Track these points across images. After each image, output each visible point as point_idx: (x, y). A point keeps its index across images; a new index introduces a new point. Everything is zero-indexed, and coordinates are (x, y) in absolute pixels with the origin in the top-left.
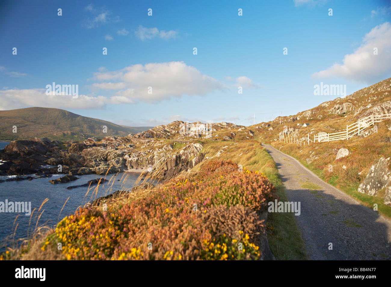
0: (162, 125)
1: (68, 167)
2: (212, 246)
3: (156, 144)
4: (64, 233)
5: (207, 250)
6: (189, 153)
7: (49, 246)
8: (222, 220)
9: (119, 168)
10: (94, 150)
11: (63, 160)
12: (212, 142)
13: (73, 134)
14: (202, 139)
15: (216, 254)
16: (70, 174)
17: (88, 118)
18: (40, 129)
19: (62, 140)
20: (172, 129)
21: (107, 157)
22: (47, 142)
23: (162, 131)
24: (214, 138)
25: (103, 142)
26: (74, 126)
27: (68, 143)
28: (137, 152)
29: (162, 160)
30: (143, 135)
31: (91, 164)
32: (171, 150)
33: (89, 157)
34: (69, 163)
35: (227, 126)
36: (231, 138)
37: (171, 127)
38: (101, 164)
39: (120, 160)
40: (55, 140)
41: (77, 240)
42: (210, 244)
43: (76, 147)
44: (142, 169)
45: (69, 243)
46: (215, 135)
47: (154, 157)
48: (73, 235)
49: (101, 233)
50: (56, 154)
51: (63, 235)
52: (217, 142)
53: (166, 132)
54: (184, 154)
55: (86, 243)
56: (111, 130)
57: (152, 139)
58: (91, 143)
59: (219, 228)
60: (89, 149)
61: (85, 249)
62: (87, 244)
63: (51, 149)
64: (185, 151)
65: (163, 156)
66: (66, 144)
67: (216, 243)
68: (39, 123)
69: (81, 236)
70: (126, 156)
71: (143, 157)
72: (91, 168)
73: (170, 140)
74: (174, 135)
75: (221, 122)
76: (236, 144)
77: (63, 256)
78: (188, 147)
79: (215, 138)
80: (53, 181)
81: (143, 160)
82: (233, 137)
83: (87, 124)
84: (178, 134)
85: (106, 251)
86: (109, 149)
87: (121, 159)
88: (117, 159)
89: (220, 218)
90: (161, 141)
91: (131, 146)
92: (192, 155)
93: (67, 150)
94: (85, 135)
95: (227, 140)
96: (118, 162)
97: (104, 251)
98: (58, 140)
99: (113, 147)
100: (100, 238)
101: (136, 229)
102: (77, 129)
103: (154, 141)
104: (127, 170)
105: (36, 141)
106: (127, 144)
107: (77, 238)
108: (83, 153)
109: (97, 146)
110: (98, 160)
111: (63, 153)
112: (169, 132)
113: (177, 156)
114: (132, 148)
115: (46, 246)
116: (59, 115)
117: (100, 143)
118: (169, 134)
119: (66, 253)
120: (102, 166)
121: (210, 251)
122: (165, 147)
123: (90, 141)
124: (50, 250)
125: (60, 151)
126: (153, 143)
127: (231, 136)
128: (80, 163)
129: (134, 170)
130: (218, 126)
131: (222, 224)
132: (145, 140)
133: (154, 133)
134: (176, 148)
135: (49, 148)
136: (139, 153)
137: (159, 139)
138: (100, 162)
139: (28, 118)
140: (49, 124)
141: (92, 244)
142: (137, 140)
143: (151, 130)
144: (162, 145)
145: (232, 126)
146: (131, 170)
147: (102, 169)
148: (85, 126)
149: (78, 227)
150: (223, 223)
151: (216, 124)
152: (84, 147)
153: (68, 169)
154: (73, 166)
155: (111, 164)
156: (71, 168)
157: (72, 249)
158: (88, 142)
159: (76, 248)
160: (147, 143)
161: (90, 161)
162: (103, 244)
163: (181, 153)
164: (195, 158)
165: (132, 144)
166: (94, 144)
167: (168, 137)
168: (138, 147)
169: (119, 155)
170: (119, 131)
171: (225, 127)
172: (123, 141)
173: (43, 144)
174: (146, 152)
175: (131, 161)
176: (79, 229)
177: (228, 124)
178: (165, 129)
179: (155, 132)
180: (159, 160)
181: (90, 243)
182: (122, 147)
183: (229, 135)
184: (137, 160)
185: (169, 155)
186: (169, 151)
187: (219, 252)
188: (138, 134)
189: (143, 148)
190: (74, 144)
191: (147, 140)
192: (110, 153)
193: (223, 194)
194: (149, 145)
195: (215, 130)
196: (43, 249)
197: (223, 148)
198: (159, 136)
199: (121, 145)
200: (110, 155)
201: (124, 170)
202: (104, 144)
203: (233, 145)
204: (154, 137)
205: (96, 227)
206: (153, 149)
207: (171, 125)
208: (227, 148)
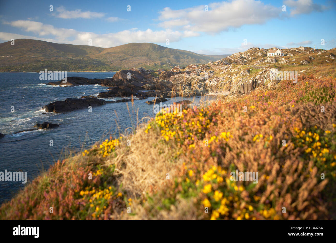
0: (239, 53)
1: (159, 91)
2: (303, 134)
3: (234, 70)
4: (162, 120)
5: (298, 136)
6: (265, 78)
7: (150, 130)
8: (313, 113)
9: (201, 91)
10: (180, 76)
11: (155, 86)
12: (289, 67)
13: (162, 64)
14: (278, 64)
15: (308, 142)
16: (162, 96)
17: (173, 50)
18: (137, 61)
19: (154, 69)
20: (249, 55)
21: (191, 83)
22: (142, 71)
23: (239, 57)
24: (290, 63)
25: (187, 69)
26: (162, 57)
27: (159, 71)
28: (216, 77)
29: (239, 84)
30: (221, 62)
31: (178, 88)
32: (248, 75)
33: (176, 83)
34: (160, 88)
35: (305, 50)
36: (309, 63)
37: (248, 54)
38: (186, 88)
39: (201, 85)
40: (149, 69)
41: (173, 126)
42: (301, 132)
43: (165, 74)
44: (221, 92)
45: (166, 128)
46: (292, 60)
47: (232, 82)
48: (170, 122)
49: (193, 121)
50: (150, 80)
51: (161, 122)
52: (294, 66)
53: (243, 59)
54: (260, 78)
55: (180, 128)
56: (194, 59)
57: (230, 66)
58: (177, 70)
59: (309, 120)
60: (176, 76)
61: (180, 133)
62: (182, 129)
63: (146, 76)
64: (261, 76)
65: (240, 81)
66: (157, 72)
67: (307, 132)
68: (136, 56)
69: (176, 123)
70: (207, 82)
71: (222, 82)
72: (178, 92)
73: (247, 66)
74: (251, 61)
75: (298, 47)
76: (315, 68)
77: (162, 138)
78: (264, 72)
79: (292, 63)
80: (149, 102)
81: (222, 84)
82: (312, 61)
83: (173, 54)
84: (255, 60)
85: (198, 135)
86: (192, 75)
87: (203, 83)
88: (199, 84)
89: (310, 112)
90: (238, 67)
91: (211, 72)
92: (268, 80)
93: (158, 77)
94: (172, 64)
95: (305, 65)
96: (200, 87)
97: (196, 135)
98: (151, 69)
99: (195, 73)
100: (192, 125)
101: (225, 119)
102: (165, 59)
103: (232, 67)
104: (209, 93)
105: (135, 70)
106: (208, 71)
107: (173, 124)
108: (171, 80)
109: (182, 73)
110: (183, 85)
111: (155, 80)
112: (245, 59)
113: (253, 81)
114: (212, 74)
115: (149, 130)
116: (151, 48)
117: (184, 70)
118: (246, 60)
119: (164, 135)
120: (187, 90)
121: (301, 138)
122: (242, 72)
123: (176, 69)
124: (152, 133)
125: (153, 78)
126: (231, 69)
127: (309, 60)
128: (169, 88)
129: (214, 93)
130: (295, 51)
131: (312, 117)
132: (223, 66)
133: (231, 60)
134: (252, 74)
135: (144, 76)
136: (219, 79)
137: (237, 66)
138: (185, 87)
139: (127, 52)
140: (143, 56)
141: (186, 129)
142: (216, 67)
143: (228, 57)
144: (240, 70)
145: (310, 51)
146: (212, 93)
147: (187, 92)
148: (172, 56)
149: (173, 116)
150: (314, 116)
151: (294, 49)
152: (172, 74)
153: (160, 93)
154: (163, 90)
155: (194, 88)
156: (162, 92)
157: (169, 132)
158: (175, 70)
159: (173, 131)
160: (225, 69)
161: (177, 86)
162: (195, 129)
163: (257, 77)
164: (271, 82)
165: (212, 71)
166: (180, 71)
167: (245, 63)
168: (218, 73)
169: (201, 81)
170: (201, 60)
171: (302, 52)
172: (204, 68)
173: (140, 73)
174: (225, 78)
175: (211, 86)
176: (174, 117)
177: (307, 49)
178: (242, 56)
179: (233, 59)
180: (236, 84)
181: (184, 128)
182: (204, 74)
183: (306, 60)
184: (217, 85)
185: (245, 80)
186: (245, 76)
187: (311, 140)
188: (217, 62)
189: (222, 74)
190: (164, 72)
191: (225, 67)
192: (193, 79)
193: (310, 95)
194: (227, 71)
195: (292, 55)
196: (146, 132)
197: (300, 72)
198: (236, 63)
199: (202, 72)
200: (193, 80)
201: (206, 93)
202: (188, 71)
203: (311, 68)
204: (232, 64)
205: (188, 116)
206: (231, 74)
207: (248, 52)
208: (304, 72)
